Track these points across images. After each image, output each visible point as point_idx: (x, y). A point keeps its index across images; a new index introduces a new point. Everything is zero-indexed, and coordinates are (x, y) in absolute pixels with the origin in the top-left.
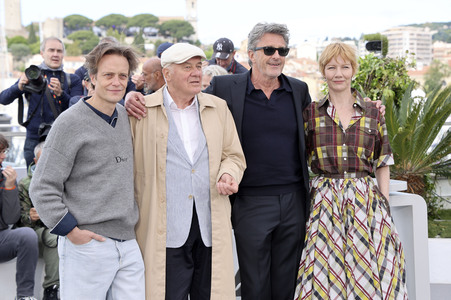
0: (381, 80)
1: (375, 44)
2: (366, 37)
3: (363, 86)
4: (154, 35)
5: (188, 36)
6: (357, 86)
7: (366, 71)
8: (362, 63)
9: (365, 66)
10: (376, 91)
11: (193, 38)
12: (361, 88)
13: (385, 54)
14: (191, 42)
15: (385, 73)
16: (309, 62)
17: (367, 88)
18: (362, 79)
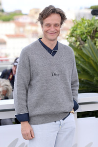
3: (90, 36)
7: (91, 27)
8: (90, 23)
9: (92, 25)
12: (89, 38)
17: (93, 38)
18: (90, 32)
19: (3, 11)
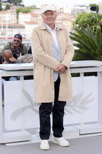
0: (96, 22)
1: (94, 8)
2: (90, 5)
3: (89, 24)
4: (6, 2)
5: (19, 3)
6: (86, 24)
7: (90, 18)
8: (89, 15)
10: (94, 27)
11: (21, 3)
13: (97, 12)
14: (20, 5)
15: (98, 19)
16: (68, 14)
17: (91, 25)
18: (89, 21)
19: (23, 6)
